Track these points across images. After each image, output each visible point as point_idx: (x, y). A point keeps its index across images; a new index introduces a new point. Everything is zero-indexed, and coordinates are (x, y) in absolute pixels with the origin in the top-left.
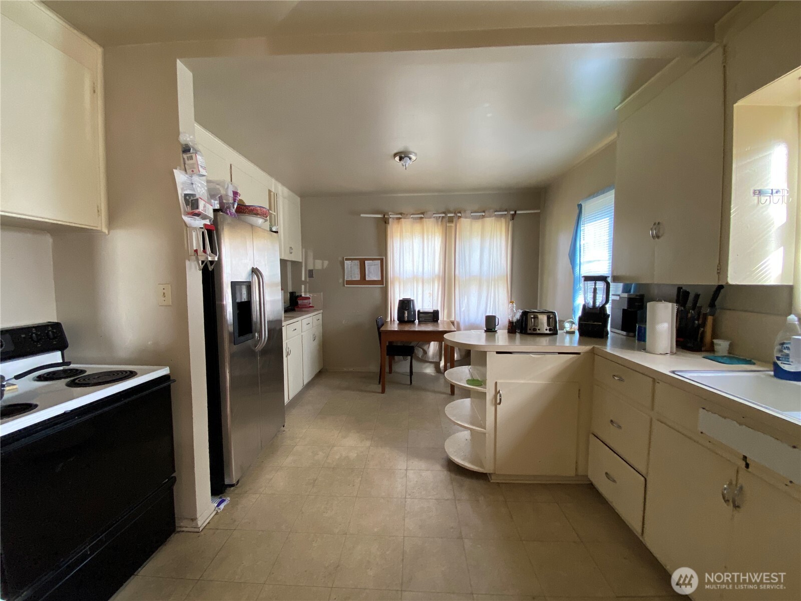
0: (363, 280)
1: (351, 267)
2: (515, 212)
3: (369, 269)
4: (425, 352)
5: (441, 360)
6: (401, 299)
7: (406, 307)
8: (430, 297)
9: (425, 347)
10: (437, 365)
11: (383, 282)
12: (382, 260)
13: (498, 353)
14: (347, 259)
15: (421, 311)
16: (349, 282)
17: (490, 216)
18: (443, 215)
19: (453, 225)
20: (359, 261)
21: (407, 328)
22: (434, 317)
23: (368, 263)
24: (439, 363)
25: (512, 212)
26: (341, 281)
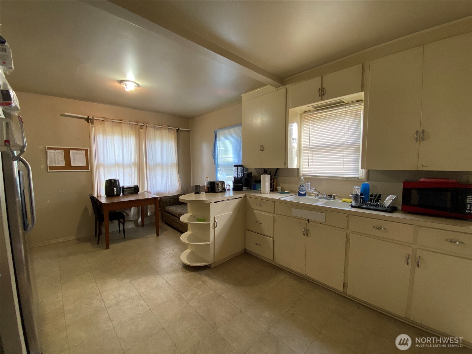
0: (68, 165)
1: (54, 155)
2: (179, 128)
3: (74, 157)
4: (128, 215)
5: (139, 218)
6: (107, 179)
7: (114, 185)
8: (129, 177)
9: (128, 212)
10: (136, 222)
11: (88, 168)
12: (86, 151)
13: (215, 202)
14: (49, 148)
15: (125, 187)
16: (52, 168)
17: (165, 129)
18: (137, 124)
19: (143, 131)
20: (63, 150)
21: (116, 200)
22: (135, 190)
23: (72, 152)
24: (137, 220)
25: (178, 129)
26: (43, 166)
